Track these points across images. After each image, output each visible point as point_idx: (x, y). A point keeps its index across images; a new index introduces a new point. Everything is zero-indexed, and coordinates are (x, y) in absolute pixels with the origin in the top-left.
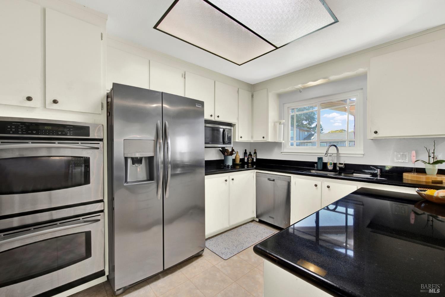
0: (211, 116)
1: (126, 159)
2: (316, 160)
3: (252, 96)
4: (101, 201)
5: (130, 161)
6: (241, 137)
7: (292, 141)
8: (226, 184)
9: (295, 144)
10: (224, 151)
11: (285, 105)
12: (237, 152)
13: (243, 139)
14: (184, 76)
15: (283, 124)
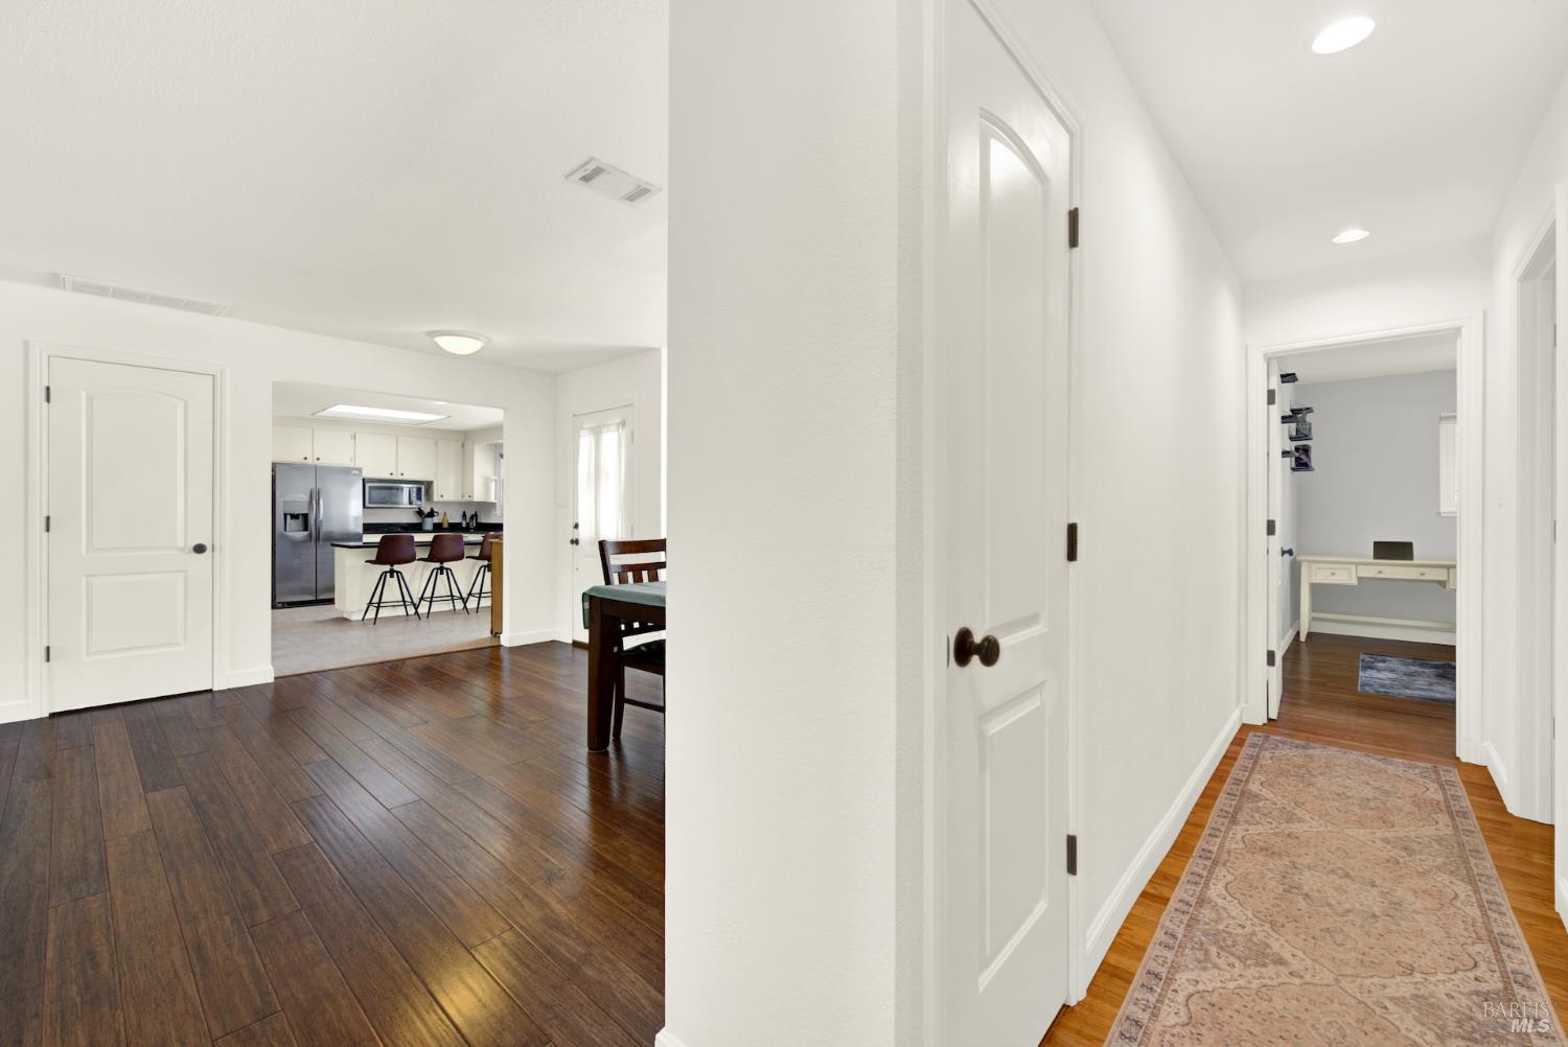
0: (392, 474)
1: (285, 515)
3: (463, 446)
5: (288, 517)
6: (442, 496)
10: (420, 512)
12: (445, 514)
13: (446, 498)
14: (354, 437)
15: (495, 481)
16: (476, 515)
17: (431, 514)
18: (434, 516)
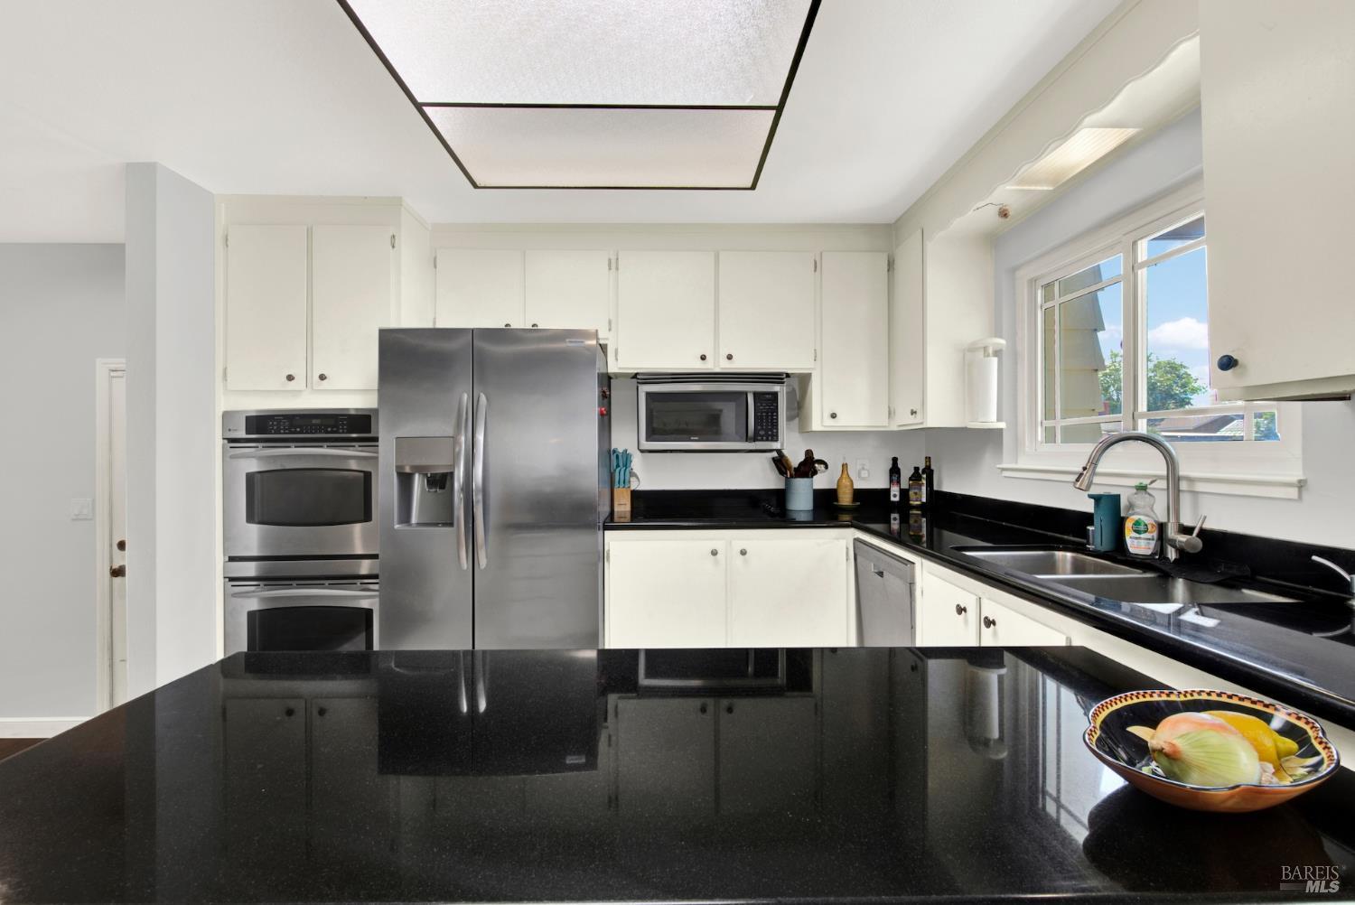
0: (703, 358)
1: (404, 477)
2: (1088, 506)
3: (891, 265)
5: (418, 483)
6: (834, 416)
7: (1049, 423)
8: (713, 562)
9: (1059, 434)
10: (780, 463)
11: (1020, 273)
12: (845, 466)
13: (843, 423)
14: (613, 265)
15: (997, 353)
16: (929, 471)
17: (809, 467)
18: (815, 472)
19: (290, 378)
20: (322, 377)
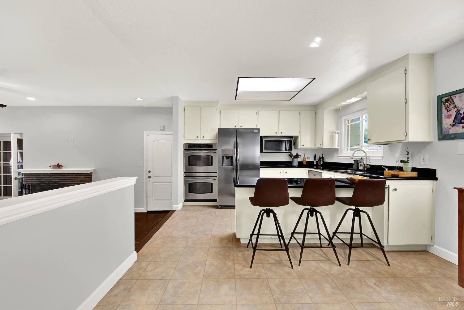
0: (276, 133)
1: (223, 157)
2: (353, 162)
3: (316, 114)
4: (216, 173)
5: (225, 158)
6: (303, 145)
7: (348, 148)
8: (280, 174)
9: (349, 150)
10: (291, 155)
11: (342, 118)
12: (304, 156)
13: (305, 147)
14: (258, 113)
15: (338, 133)
16: (323, 157)
17: (297, 156)
18: (298, 157)
19: (197, 137)
20: (203, 137)
